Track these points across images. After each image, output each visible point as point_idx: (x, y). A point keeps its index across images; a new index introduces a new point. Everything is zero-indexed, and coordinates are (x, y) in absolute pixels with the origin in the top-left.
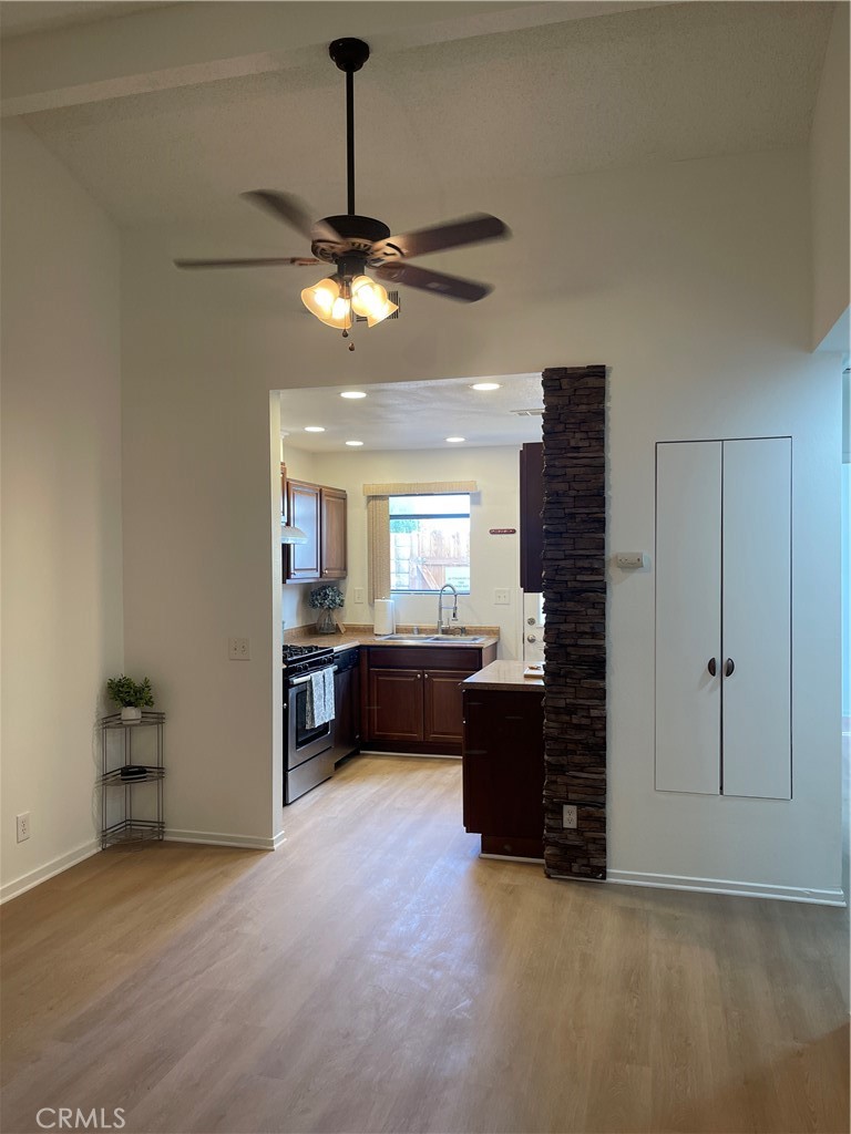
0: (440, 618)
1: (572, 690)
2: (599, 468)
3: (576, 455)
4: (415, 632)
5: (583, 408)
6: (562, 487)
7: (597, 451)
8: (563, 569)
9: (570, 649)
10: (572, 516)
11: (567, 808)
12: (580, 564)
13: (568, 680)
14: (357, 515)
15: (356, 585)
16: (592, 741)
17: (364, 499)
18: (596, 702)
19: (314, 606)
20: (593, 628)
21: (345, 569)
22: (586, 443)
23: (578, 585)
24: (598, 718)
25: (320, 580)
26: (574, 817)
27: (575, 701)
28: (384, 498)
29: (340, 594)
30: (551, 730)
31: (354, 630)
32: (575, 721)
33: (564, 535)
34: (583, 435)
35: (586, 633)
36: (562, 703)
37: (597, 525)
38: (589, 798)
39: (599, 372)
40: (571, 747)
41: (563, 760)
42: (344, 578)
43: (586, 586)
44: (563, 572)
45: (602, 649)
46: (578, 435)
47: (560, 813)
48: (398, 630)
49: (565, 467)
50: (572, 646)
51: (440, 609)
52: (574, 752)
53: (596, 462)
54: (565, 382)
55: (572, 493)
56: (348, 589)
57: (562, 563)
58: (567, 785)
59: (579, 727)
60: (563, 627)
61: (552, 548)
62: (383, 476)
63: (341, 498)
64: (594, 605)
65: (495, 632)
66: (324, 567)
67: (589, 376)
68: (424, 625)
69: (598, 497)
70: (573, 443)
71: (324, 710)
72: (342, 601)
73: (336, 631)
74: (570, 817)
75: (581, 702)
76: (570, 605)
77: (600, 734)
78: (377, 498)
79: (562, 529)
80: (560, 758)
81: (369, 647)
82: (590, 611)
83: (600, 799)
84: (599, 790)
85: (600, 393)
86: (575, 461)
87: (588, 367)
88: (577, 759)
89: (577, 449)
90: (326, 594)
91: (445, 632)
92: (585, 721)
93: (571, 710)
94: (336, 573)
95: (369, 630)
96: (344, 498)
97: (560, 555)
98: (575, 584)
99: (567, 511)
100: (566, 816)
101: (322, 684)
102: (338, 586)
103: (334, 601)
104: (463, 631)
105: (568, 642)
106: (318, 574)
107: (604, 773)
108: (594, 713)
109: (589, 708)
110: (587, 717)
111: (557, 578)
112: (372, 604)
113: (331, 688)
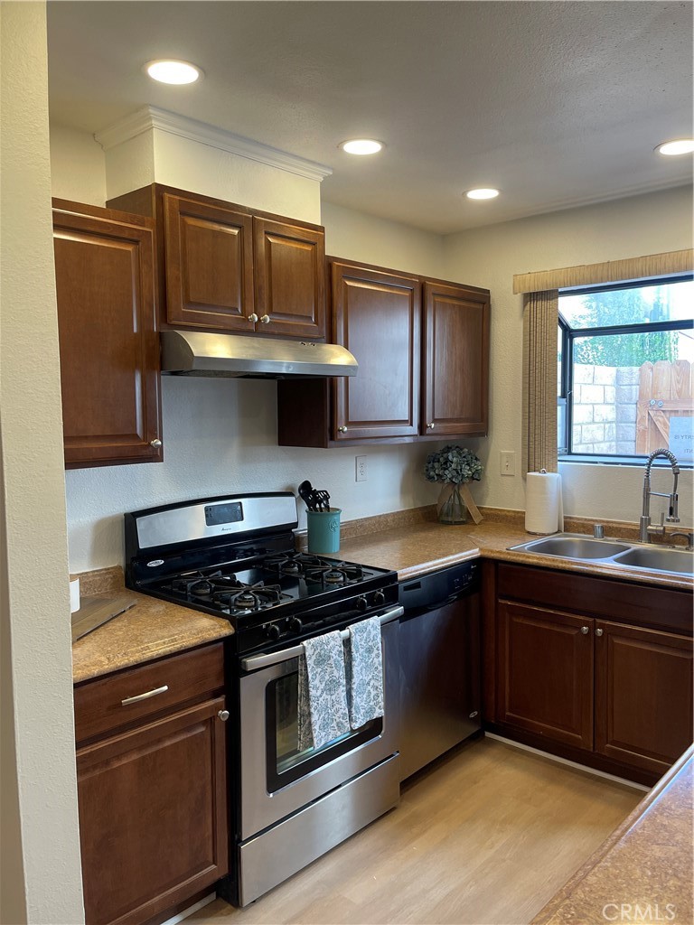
0: (646, 511)
4: (600, 532)
14: (508, 329)
15: (503, 446)
19: (429, 478)
21: (483, 419)
28: (550, 295)
31: (500, 520)
42: (483, 435)
48: (569, 526)
51: (647, 494)
56: (490, 453)
63: (480, 302)
66: (431, 418)
68: (612, 521)
73: (466, 519)
78: (541, 297)
81: (496, 563)
90: (447, 461)
91: (654, 539)
94: (460, 427)
96: (485, 302)
104: (691, 540)
106: (413, 430)
112: (525, 478)
113: (372, 659)
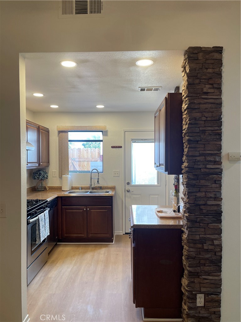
0: (91, 183)
1: (203, 230)
2: (219, 105)
3: (206, 97)
4: (80, 189)
5: (210, 70)
6: (198, 115)
7: (217, 95)
8: (199, 161)
9: (202, 207)
10: (204, 132)
11: (199, 296)
12: (209, 158)
13: (201, 224)
14: (54, 139)
15: (53, 169)
16: (214, 258)
17: (57, 133)
18: (216, 236)
19: (35, 179)
20: (215, 195)
21: (49, 162)
22: (212, 91)
23: (207, 170)
24: (217, 245)
25: (39, 167)
26: (203, 300)
27: (204, 236)
28: (66, 132)
29: (46, 173)
30: (192, 253)
31: (53, 189)
32: (205, 247)
33: (199, 142)
34: (210, 86)
35: (211, 197)
36: (198, 237)
37: (218, 137)
38: (212, 290)
39: (219, 50)
40: (202, 262)
41: (198, 269)
42: (48, 166)
43: (211, 171)
44: (199, 164)
45: (219, 206)
46: (207, 86)
47: (195, 299)
48: (72, 188)
49: (200, 104)
50: (204, 205)
51: (91, 179)
52: (204, 265)
53: (217, 101)
54: (200, 56)
55: (204, 118)
56: (50, 172)
57: (198, 158)
58: (200, 283)
59: (207, 251)
60: (199, 195)
61: (192, 150)
62: (65, 123)
63: (47, 131)
64: (215, 182)
65: (113, 188)
66: (40, 162)
67: (214, 52)
68: (83, 186)
69: (218, 121)
70: (205, 90)
71: (45, 232)
72: (47, 176)
73: (44, 189)
74: (200, 300)
75: (208, 236)
76: (203, 182)
77: (219, 254)
78: (63, 132)
79: (198, 139)
80: (196, 268)
81: (61, 197)
82: (214, 185)
83: (218, 290)
84: (218, 285)
85: (219, 63)
86: (206, 101)
87: (213, 47)
88: (206, 268)
89: (206, 93)
90: (40, 173)
91: (93, 189)
92: (211, 247)
93: (202, 241)
94: (45, 164)
95: (59, 189)
96: (48, 132)
97: (197, 153)
98: (205, 170)
99: (201, 129)
100: (198, 300)
101: (44, 219)
102: (45, 169)
103: (44, 176)
104: (101, 188)
105: (201, 202)
106: (37, 165)
107: (220, 275)
108: (216, 242)
109: (212, 240)
110: (211, 245)
111: (196, 167)
112: (61, 177)
113: (47, 221)
